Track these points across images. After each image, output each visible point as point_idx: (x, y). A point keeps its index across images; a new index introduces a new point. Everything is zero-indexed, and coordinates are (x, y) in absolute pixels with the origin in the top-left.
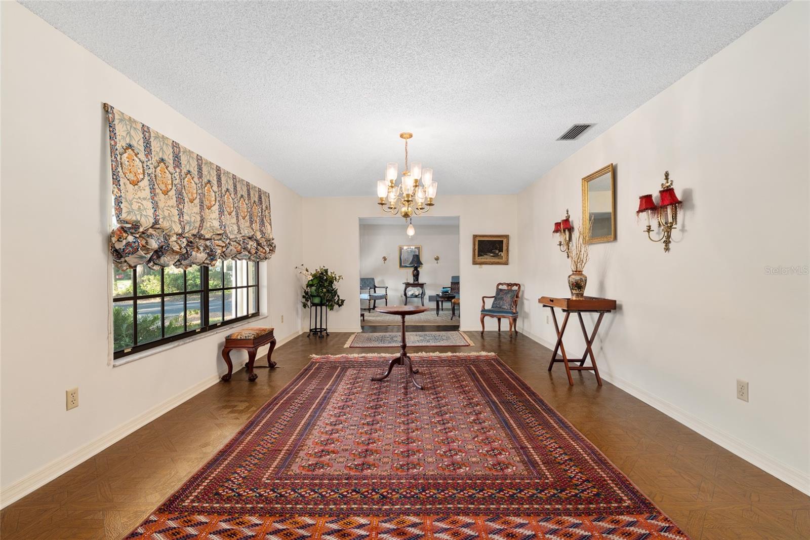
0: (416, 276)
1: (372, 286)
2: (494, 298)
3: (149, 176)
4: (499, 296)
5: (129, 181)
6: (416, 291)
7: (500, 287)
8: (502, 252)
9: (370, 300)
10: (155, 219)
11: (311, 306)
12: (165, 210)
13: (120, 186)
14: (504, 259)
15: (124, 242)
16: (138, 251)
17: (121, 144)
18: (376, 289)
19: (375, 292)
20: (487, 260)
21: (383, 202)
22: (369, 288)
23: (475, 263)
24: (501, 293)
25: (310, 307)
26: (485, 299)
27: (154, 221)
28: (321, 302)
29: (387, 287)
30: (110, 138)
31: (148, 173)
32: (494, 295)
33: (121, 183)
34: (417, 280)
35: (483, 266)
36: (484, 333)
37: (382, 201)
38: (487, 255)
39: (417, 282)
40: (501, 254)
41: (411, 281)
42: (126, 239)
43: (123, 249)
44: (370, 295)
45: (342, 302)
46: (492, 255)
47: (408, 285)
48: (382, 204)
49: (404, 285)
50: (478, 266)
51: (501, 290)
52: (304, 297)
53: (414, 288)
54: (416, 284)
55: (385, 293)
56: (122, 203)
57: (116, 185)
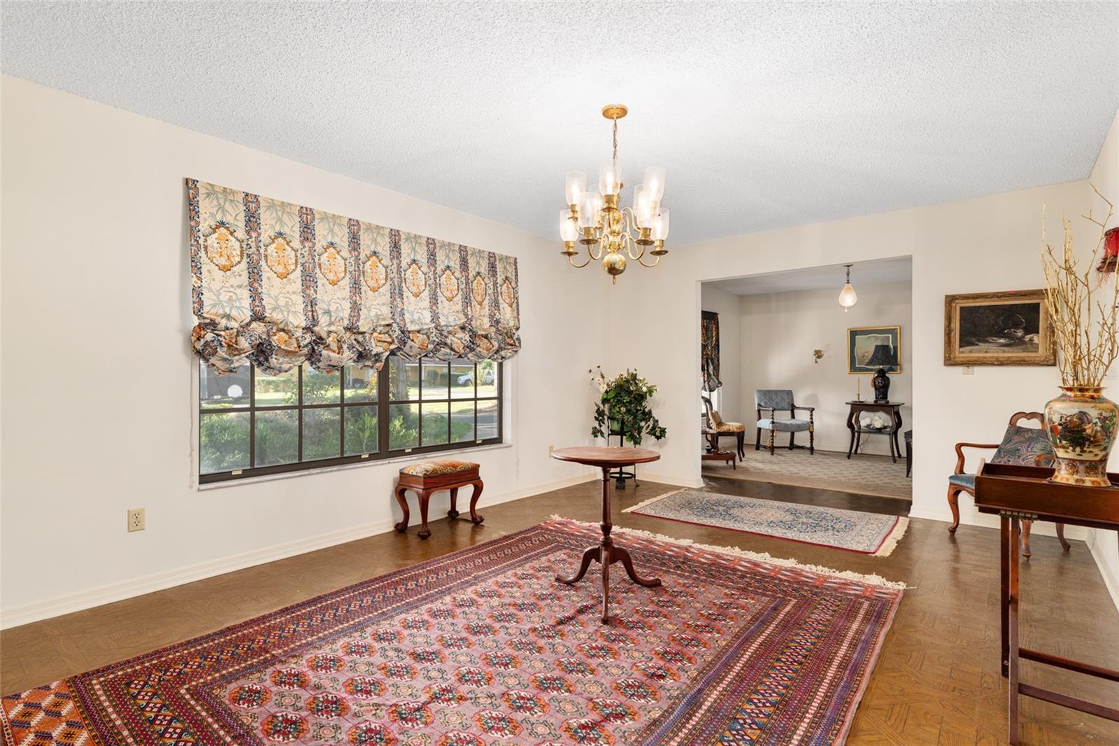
0: (882, 387)
1: (785, 405)
2: (996, 450)
3: (249, 257)
4: (1009, 446)
5: (217, 267)
6: (880, 419)
7: (1023, 423)
8: (1037, 332)
9: (773, 432)
10: (252, 310)
11: (609, 435)
12: (280, 299)
13: (201, 273)
14: (1042, 352)
15: (202, 341)
16: (217, 352)
17: (207, 223)
18: (795, 411)
19: (793, 417)
20: (987, 355)
21: (571, 250)
22: (771, 409)
23: (950, 361)
24: (1017, 438)
25: (606, 435)
26: (963, 449)
27: (251, 314)
28: (622, 428)
29: (814, 409)
30: (190, 217)
31: (247, 254)
32: (999, 441)
33: (204, 270)
34: (885, 396)
35: (977, 369)
36: (959, 531)
37: (569, 247)
38: (988, 342)
39: (883, 402)
40: (1031, 340)
41: (869, 396)
42: (203, 337)
43: (203, 350)
44: (773, 423)
45: (661, 432)
46: (1002, 341)
47: (857, 407)
48: (570, 254)
49: (849, 406)
50: (960, 369)
51: (1020, 431)
52: (596, 419)
53: (872, 414)
54: (881, 405)
55: (809, 420)
56: (202, 294)
57: (195, 274)
